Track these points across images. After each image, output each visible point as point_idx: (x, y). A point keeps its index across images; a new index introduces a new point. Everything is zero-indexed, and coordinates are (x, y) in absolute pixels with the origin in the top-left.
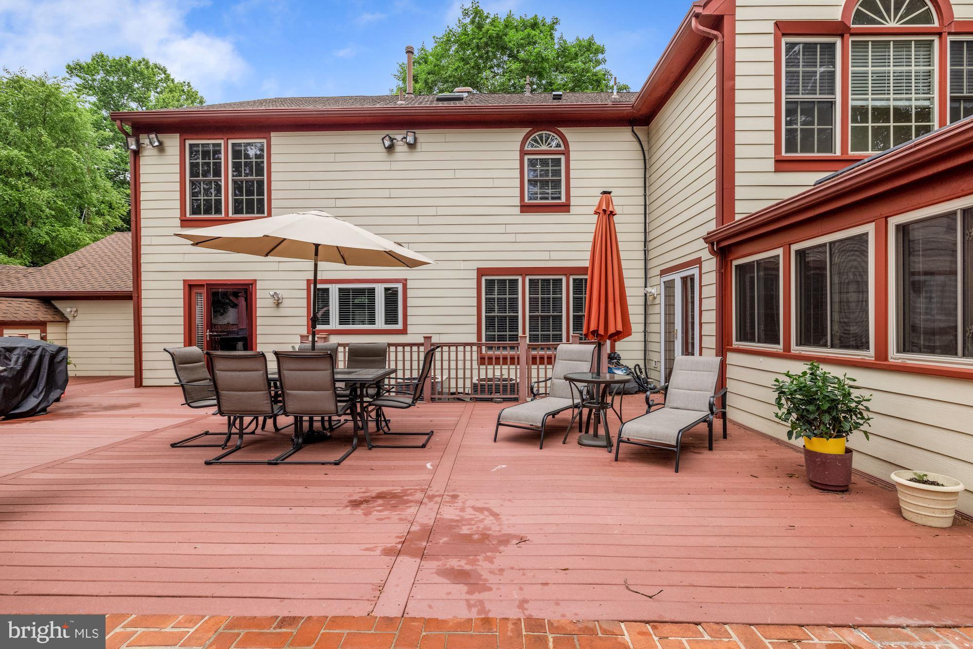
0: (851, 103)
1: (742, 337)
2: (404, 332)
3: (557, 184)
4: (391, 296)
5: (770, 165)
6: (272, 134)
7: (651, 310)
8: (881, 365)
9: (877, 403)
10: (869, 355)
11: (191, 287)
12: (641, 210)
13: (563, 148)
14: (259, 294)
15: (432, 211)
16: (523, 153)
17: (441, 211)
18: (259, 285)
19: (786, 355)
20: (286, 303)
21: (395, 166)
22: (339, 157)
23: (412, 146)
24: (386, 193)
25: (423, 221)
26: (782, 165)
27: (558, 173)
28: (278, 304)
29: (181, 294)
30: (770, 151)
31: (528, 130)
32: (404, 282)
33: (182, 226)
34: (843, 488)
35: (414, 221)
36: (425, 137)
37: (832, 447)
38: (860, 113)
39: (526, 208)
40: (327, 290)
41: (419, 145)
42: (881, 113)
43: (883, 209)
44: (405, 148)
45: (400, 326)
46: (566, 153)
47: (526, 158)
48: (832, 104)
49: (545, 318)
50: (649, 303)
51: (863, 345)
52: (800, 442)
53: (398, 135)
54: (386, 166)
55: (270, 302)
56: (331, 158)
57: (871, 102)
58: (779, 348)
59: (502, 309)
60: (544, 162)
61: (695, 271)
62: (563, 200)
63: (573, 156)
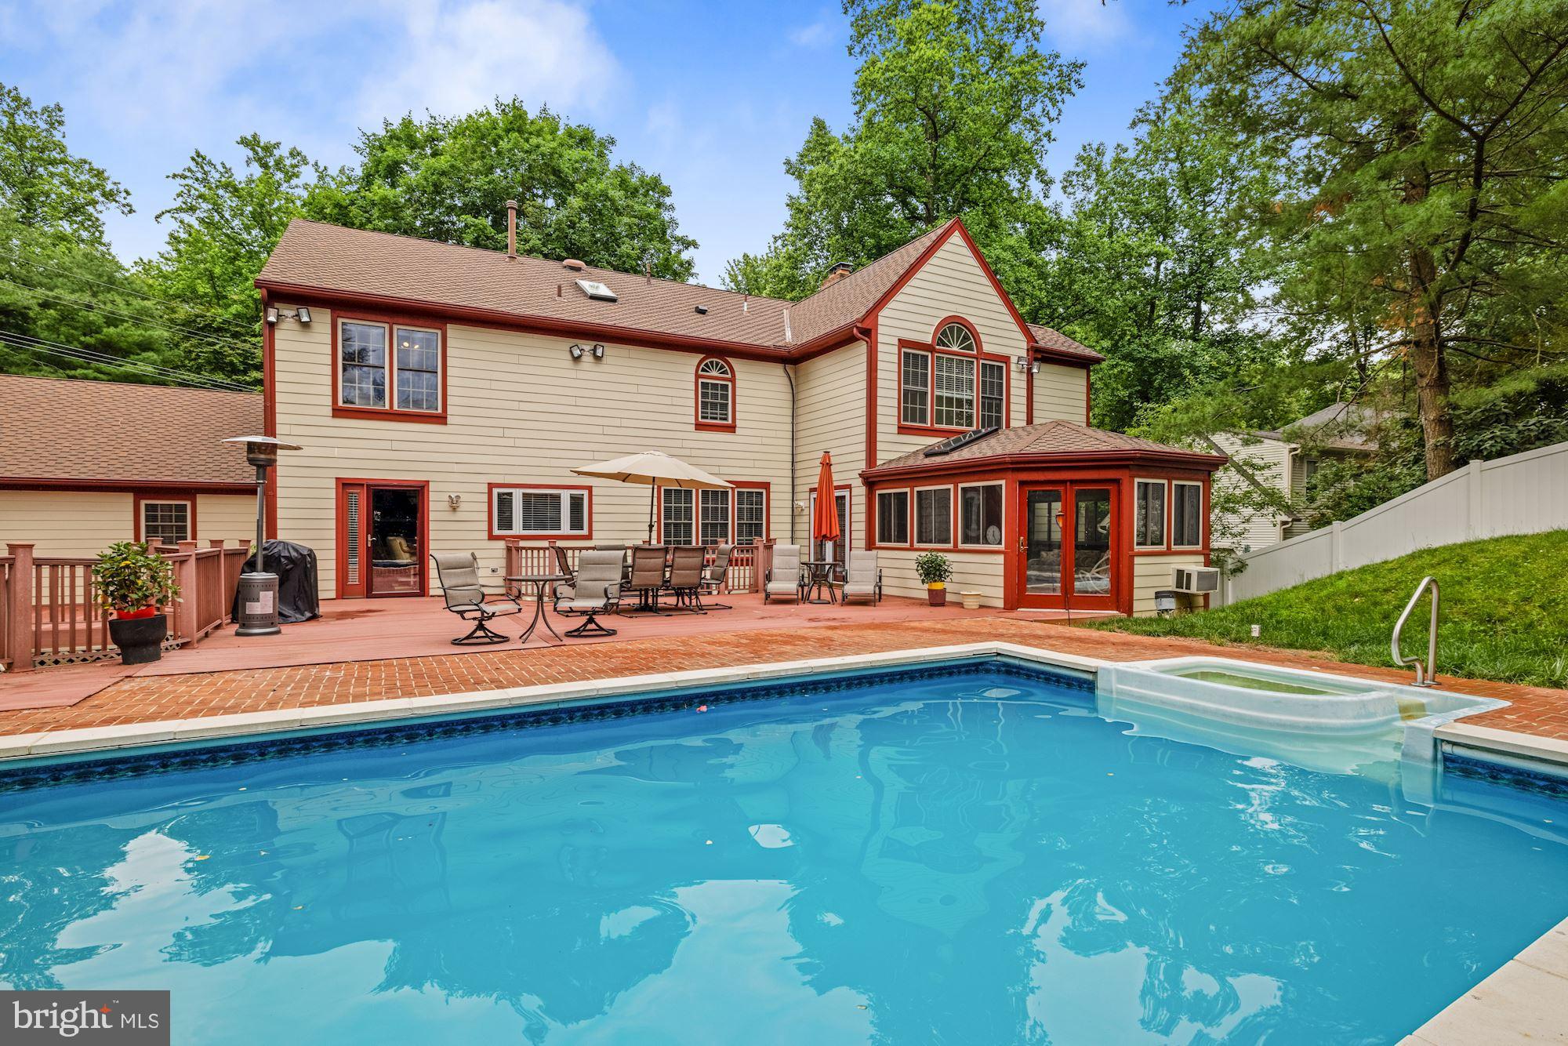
0: (936, 393)
1: (882, 540)
2: (589, 537)
3: (724, 407)
4: (576, 503)
5: (895, 429)
6: (449, 326)
7: (797, 520)
8: (956, 550)
9: (954, 568)
10: (950, 546)
11: (345, 486)
12: (790, 435)
13: (729, 376)
14: (432, 496)
15: (617, 422)
16: (697, 377)
17: (625, 423)
18: (432, 486)
19: (912, 549)
20: (463, 506)
21: (581, 375)
22: (523, 360)
23: (598, 359)
24: (572, 401)
25: (607, 430)
26: (902, 430)
27: (725, 397)
28: (454, 509)
29: (333, 494)
30: (895, 421)
31: (703, 356)
32: (590, 489)
33: (334, 416)
34: (942, 604)
35: (599, 430)
36: (610, 350)
37: (938, 586)
38: (940, 398)
39: (699, 427)
40: (510, 494)
41: (604, 358)
42: (950, 400)
43: (956, 479)
44: (591, 359)
45: (585, 532)
46: (733, 380)
47: (700, 380)
48: (926, 393)
49: (714, 526)
50: (795, 513)
51: (947, 541)
52: (926, 586)
53: (587, 346)
54: (573, 374)
55: (446, 506)
56: (514, 359)
57: (945, 393)
58: (908, 545)
59: (678, 517)
60: (715, 386)
61: (846, 493)
62: (730, 421)
63: (738, 384)
